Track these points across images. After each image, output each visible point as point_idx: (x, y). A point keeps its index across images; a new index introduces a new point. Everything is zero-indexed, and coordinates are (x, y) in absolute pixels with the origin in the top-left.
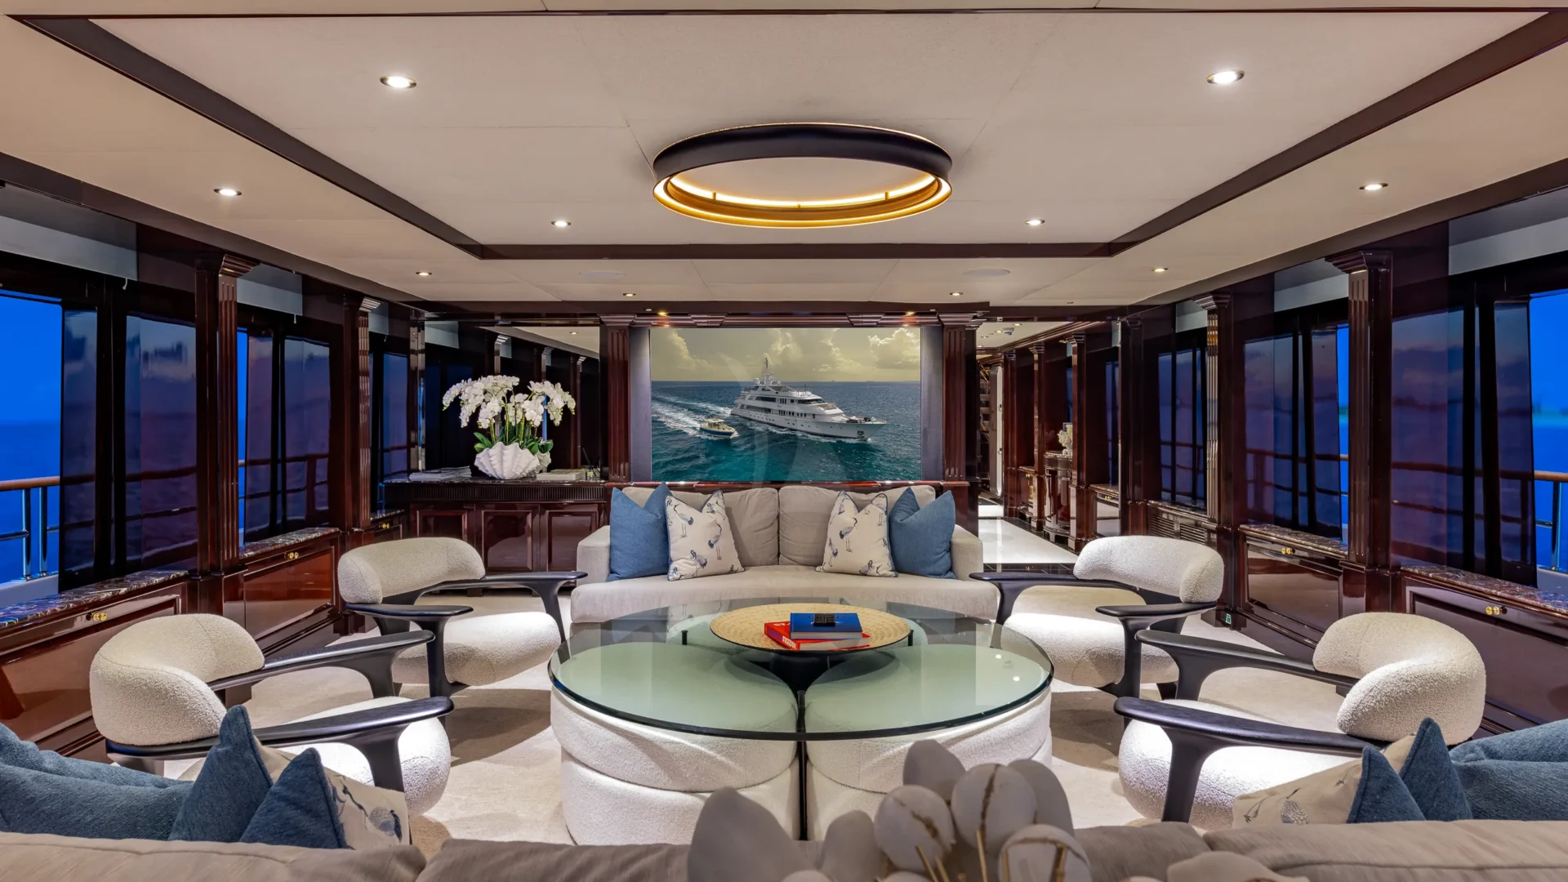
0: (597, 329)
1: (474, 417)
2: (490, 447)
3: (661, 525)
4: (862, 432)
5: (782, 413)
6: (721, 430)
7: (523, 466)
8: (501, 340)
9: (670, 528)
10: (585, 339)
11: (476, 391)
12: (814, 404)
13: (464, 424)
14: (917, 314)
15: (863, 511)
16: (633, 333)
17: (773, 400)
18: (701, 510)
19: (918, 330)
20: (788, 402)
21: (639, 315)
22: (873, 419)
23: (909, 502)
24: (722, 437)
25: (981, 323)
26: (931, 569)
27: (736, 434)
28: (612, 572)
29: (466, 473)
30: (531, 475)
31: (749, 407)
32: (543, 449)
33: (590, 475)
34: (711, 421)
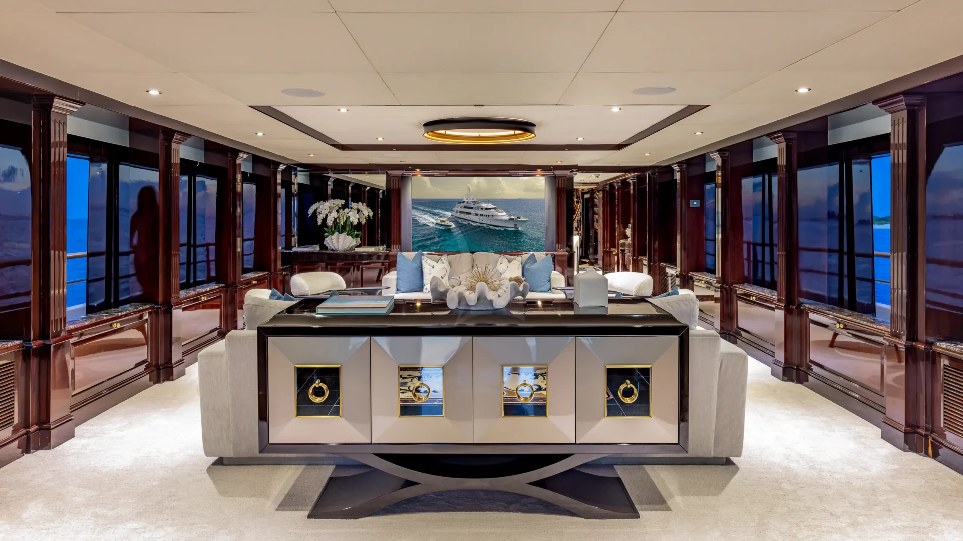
0: (385, 175)
1: (325, 220)
2: (332, 235)
3: (420, 269)
4: (516, 225)
5: (477, 215)
6: (446, 224)
7: (348, 244)
8: (331, 180)
9: (424, 270)
10: (379, 181)
11: (325, 208)
12: (493, 210)
13: (320, 223)
14: (543, 170)
15: (511, 263)
16: (403, 178)
17: (472, 208)
18: (438, 262)
19: (543, 178)
20: (480, 209)
21: (406, 170)
22: (521, 218)
23: (532, 259)
24: (447, 228)
25: (576, 174)
26: (541, 289)
27: (454, 226)
28: (398, 290)
29: (317, 248)
30: (351, 249)
31: (461, 212)
32: (357, 236)
33: (381, 249)
34: (442, 219)
